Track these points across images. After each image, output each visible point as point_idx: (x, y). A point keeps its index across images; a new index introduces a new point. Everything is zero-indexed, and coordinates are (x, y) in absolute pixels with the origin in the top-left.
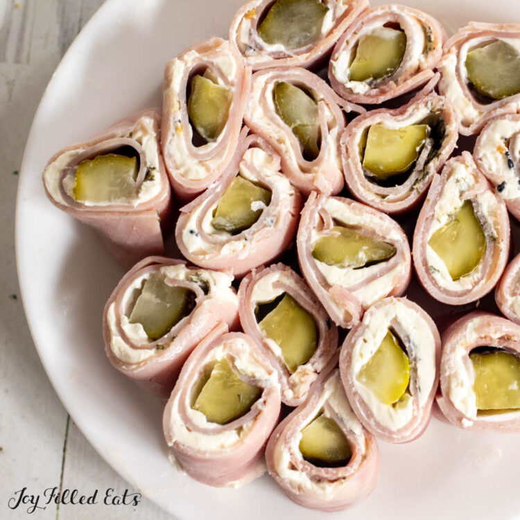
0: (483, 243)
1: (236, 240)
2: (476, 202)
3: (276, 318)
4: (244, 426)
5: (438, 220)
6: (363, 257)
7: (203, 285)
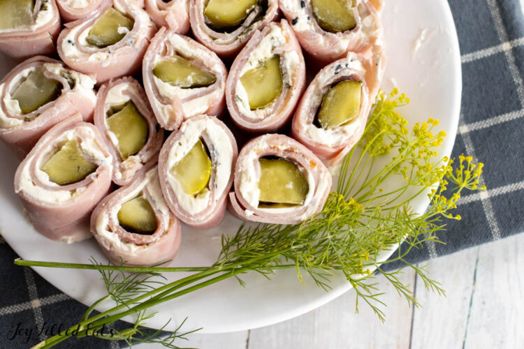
0: (280, 87)
1: (102, 52)
2: (283, 57)
3: (120, 118)
4: (78, 190)
5: (251, 63)
6: (191, 80)
7: (71, 82)
